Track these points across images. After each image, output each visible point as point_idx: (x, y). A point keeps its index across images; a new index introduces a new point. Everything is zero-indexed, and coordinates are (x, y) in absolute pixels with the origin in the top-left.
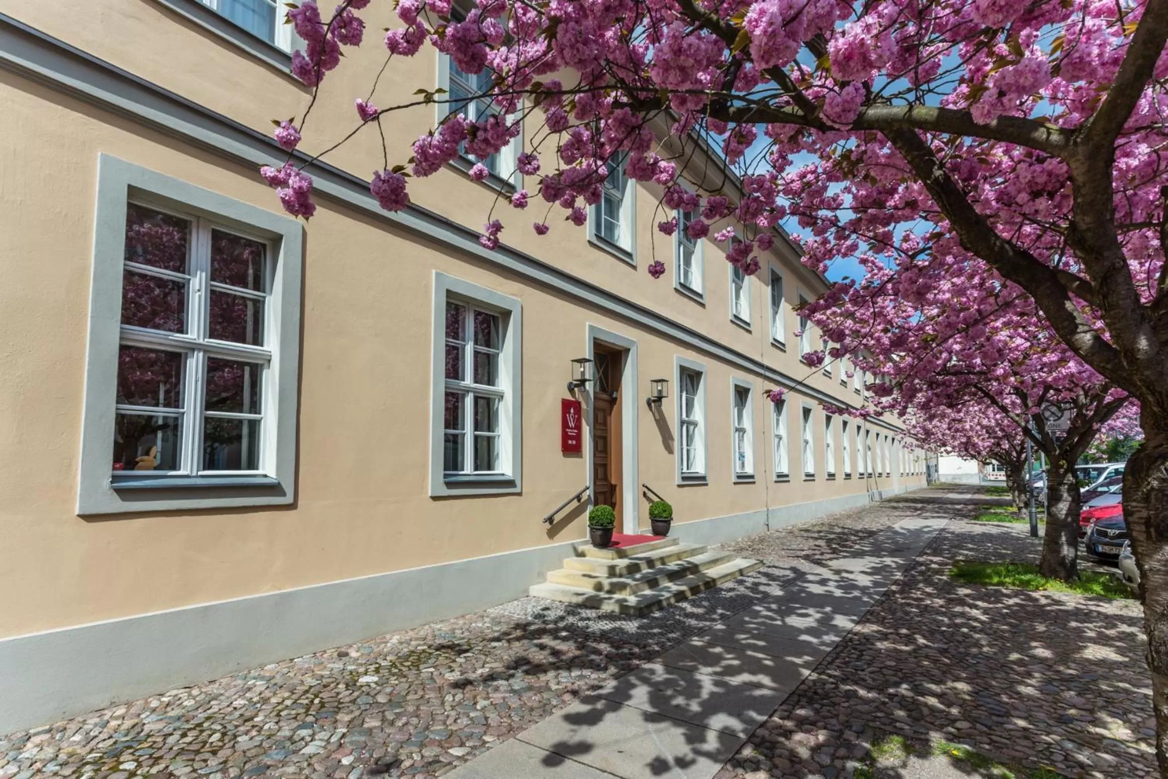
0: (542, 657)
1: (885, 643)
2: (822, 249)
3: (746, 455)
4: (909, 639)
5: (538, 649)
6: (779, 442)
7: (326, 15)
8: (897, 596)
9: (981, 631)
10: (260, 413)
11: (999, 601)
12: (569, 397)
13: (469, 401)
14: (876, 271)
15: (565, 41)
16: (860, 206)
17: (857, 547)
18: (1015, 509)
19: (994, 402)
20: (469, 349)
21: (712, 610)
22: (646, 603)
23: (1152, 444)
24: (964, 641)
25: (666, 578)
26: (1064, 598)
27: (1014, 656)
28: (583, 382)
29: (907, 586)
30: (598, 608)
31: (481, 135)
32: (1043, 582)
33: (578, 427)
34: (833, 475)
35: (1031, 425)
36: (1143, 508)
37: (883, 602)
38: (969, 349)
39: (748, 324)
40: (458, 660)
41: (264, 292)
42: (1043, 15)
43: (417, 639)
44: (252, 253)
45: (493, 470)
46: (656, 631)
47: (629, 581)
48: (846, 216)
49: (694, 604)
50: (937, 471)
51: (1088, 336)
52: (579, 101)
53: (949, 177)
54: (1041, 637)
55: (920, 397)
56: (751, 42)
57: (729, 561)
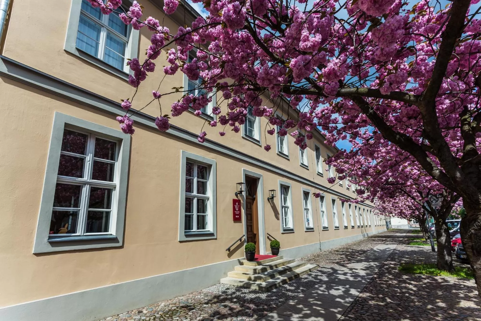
0: (225, 311)
1: (373, 301)
2: (332, 138)
3: (309, 219)
4: (383, 300)
5: (224, 307)
6: (323, 214)
7: (141, 62)
8: (377, 279)
9: (414, 295)
10: (110, 209)
11: (420, 281)
12: (236, 198)
13: (195, 201)
14: (356, 145)
15: (228, 69)
16: (345, 122)
17: (359, 258)
18: (425, 240)
19: (409, 196)
20: (195, 180)
21: (298, 288)
22: (270, 285)
23: (469, 215)
24: (407, 300)
25: (278, 274)
26: (449, 279)
27: (430, 307)
28: (241, 192)
29: (381, 275)
30: (249, 288)
31: (197, 102)
32: (439, 272)
33: (240, 210)
34: (347, 227)
35: (426, 204)
36: (469, 241)
37: (371, 282)
38: (396, 175)
39: (307, 167)
40: (189, 313)
41: (115, 161)
42: (403, 55)
43: (172, 304)
44: (111, 145)
45: (205, 229)
46: (274, 298)
47: (262, 276)
48: (340, 126)
49: (290, 285)
50: (390, 224)
51: (438, 171)
52: (235, 89)
53: (376, 113)
54: (441, 297)
55: (378, 195)
56: (293, 72)
57: (304, 266)
